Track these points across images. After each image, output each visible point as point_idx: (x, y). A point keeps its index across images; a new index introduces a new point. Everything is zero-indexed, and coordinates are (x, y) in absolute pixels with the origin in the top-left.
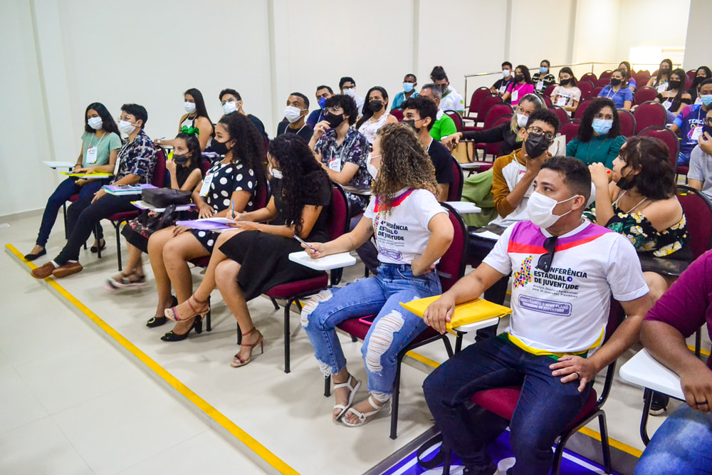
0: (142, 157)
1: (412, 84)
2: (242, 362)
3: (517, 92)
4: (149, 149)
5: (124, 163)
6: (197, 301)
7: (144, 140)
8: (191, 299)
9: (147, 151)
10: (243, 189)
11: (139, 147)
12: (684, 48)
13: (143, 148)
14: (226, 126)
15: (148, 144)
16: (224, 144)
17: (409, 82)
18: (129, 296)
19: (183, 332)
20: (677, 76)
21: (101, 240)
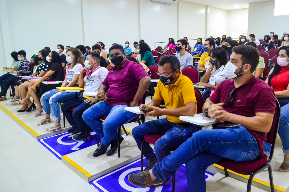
0: (25, 66)
1: (127, 45)
2: (37, 115)
3: (169, 47)
4: (27, 63)
5: (20, 68)
6: (26, 99)
7: (25, 61)
8: (25, 99)
9: (26, 64)
10: (43, 70)
11: (24, 63)
12: (247, 32)
13: (25, 63)
14: (41, 53)
15: (26, 62)
16: (41, 58)
17: (127, 44)
18: (15, 105)
19: (24, 109)
20: (218, 40)
21: (14, 93)
